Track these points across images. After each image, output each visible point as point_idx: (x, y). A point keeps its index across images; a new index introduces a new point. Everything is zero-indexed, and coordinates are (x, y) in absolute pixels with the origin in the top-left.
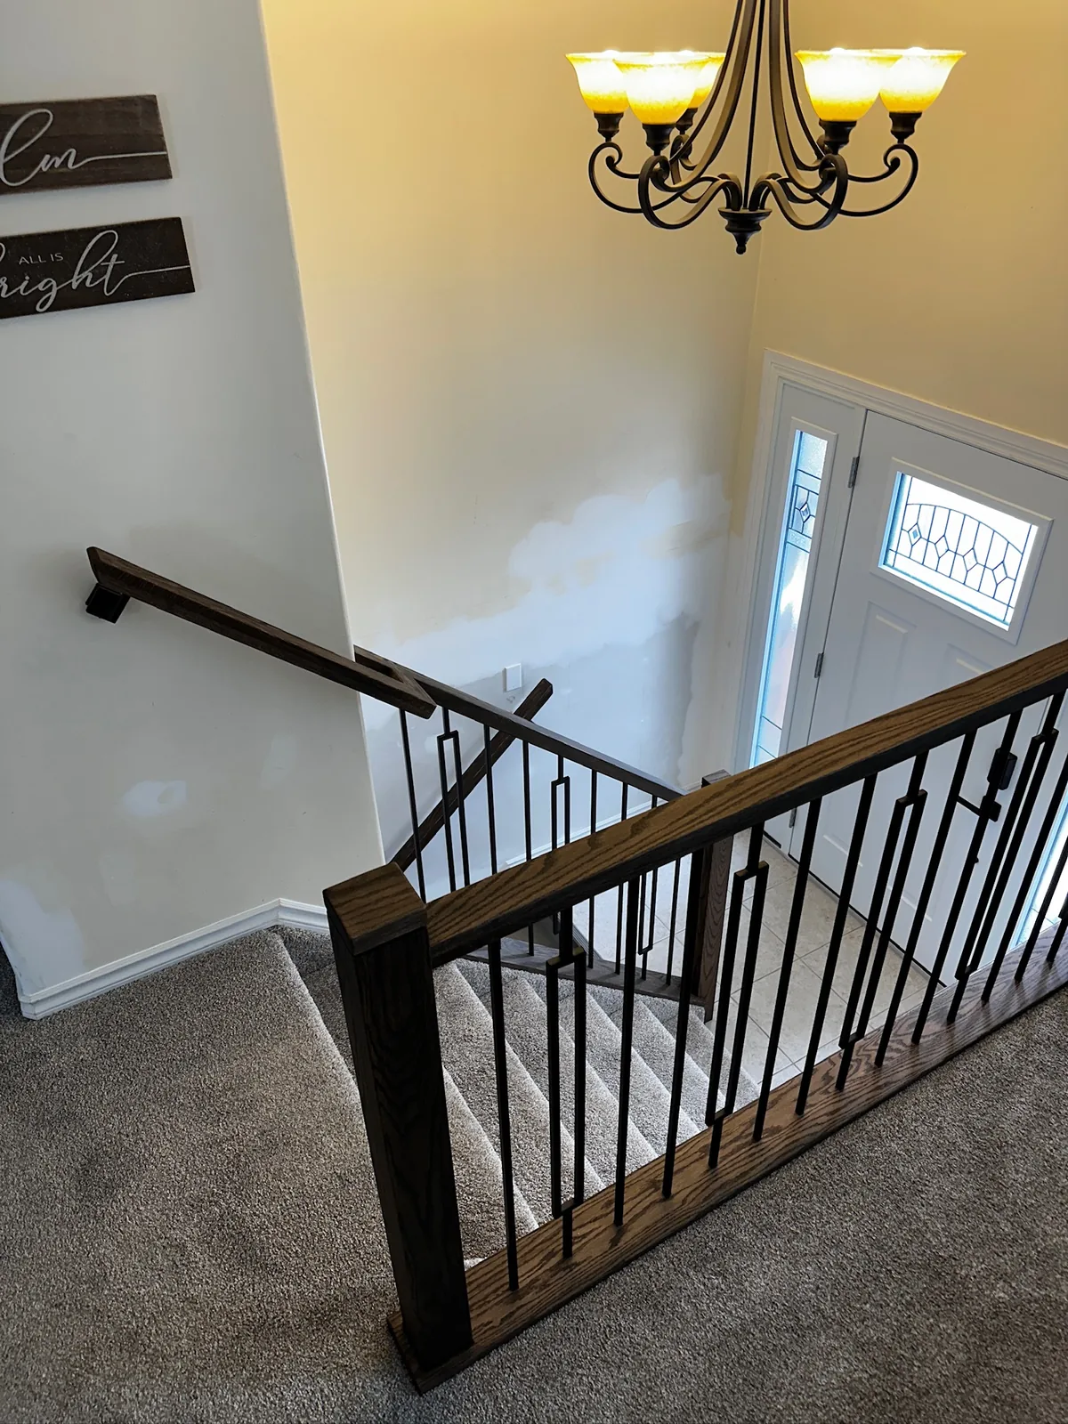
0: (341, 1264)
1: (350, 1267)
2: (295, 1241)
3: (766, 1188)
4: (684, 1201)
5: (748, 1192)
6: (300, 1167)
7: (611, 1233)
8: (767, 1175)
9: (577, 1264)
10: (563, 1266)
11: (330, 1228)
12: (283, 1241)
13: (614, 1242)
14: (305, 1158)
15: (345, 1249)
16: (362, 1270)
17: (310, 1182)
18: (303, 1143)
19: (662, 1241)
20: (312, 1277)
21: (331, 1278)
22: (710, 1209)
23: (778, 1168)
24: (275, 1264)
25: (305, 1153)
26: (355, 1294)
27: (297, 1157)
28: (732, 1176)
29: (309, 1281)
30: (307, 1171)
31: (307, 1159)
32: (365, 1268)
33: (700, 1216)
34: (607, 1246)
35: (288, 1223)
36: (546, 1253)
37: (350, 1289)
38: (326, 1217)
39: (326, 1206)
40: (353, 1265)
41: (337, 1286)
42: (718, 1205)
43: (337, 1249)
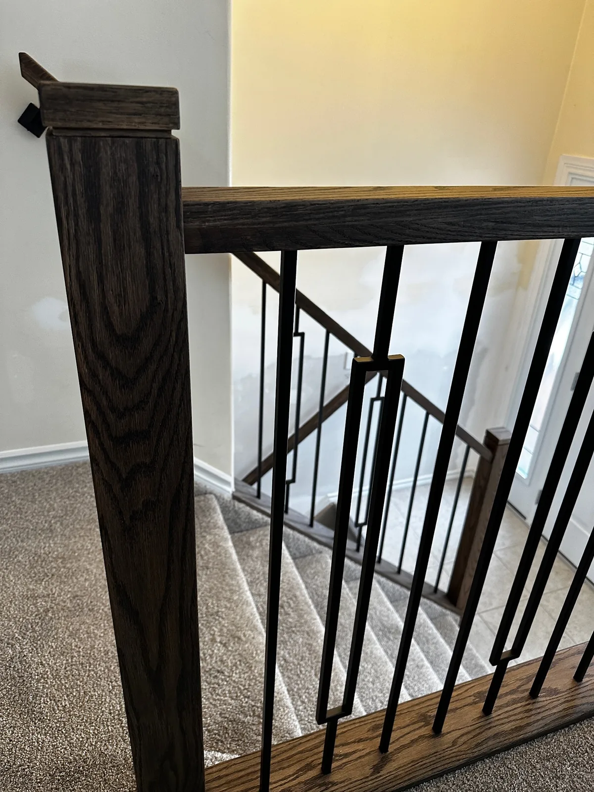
0: (102, 727)
1: (109, 732)
2: (68, 696)
3: (541, 748)
4: (454, 743)
5: (522, 748)
6: (96, 631)
7: (374, 759)
8: (542, 735)
9: (334, 784)
10: (319, 782)
11: (103, 691)
12: (56, 693)
13: (377, 769)
14: (102, 625)
15: (110, 713)
16: (120, 738)
17: (100, 646)
18: (106, 612)
19: (427, 780)
20: (70, 734)
21: (87, 739)
22: (482, 758)
23: (555, 730)
24: (42, 713)
25: (104, 620)
26: (104, 761)
27: (96, 622)
28: (507, 727)
29: (66, 737)
30: (100, 636)
31: (104, 626)
32: (121, 737)
33: (470, 763)
34: (368, 770)
35: (67, 678)
36: (303, 764)
37: (101, 754)
38: (103, 681)
39: (106, 671)
40: (112, 731)
41: (90, 748)
42: (491, 754)
43: (103, 712)
